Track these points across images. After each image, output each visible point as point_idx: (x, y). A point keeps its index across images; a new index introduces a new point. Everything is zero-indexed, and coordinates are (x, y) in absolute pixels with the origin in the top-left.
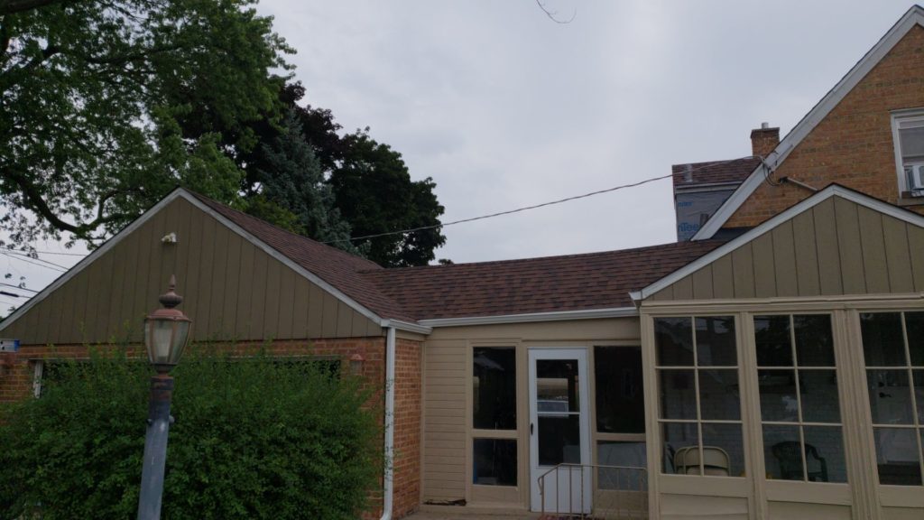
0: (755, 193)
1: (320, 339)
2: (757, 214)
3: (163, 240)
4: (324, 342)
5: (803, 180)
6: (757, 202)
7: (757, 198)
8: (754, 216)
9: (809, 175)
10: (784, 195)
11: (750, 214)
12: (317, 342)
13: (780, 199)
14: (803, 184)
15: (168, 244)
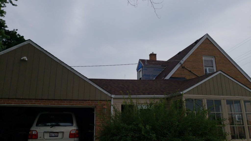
0: (177, 69)
1: (88, 100)
2: (178, 74)
3: (22, 59)
4: (90, 101)
5: (187, 68)
6: (178, 72)
7: (178, 71)
8: (177, 75)
9: (188, 67)
10: (183, 71)
11: (176, 74)
12: (87, 101)
13: (182, 72)
14: (188, 69)
15: (24, 60)
